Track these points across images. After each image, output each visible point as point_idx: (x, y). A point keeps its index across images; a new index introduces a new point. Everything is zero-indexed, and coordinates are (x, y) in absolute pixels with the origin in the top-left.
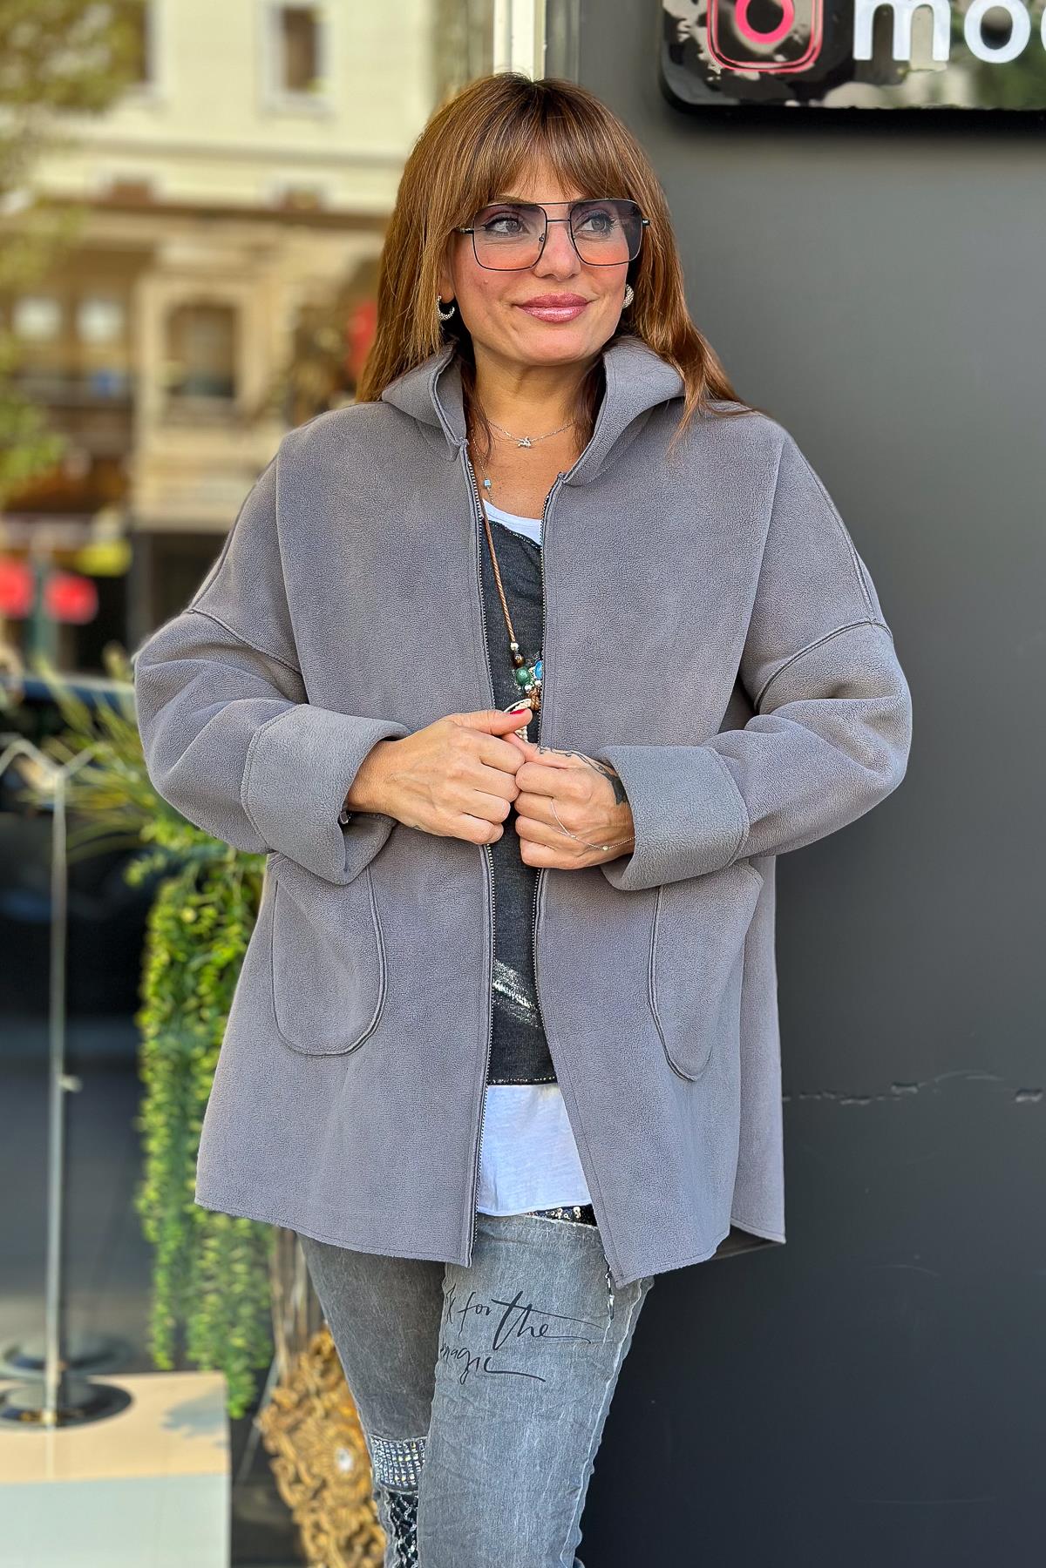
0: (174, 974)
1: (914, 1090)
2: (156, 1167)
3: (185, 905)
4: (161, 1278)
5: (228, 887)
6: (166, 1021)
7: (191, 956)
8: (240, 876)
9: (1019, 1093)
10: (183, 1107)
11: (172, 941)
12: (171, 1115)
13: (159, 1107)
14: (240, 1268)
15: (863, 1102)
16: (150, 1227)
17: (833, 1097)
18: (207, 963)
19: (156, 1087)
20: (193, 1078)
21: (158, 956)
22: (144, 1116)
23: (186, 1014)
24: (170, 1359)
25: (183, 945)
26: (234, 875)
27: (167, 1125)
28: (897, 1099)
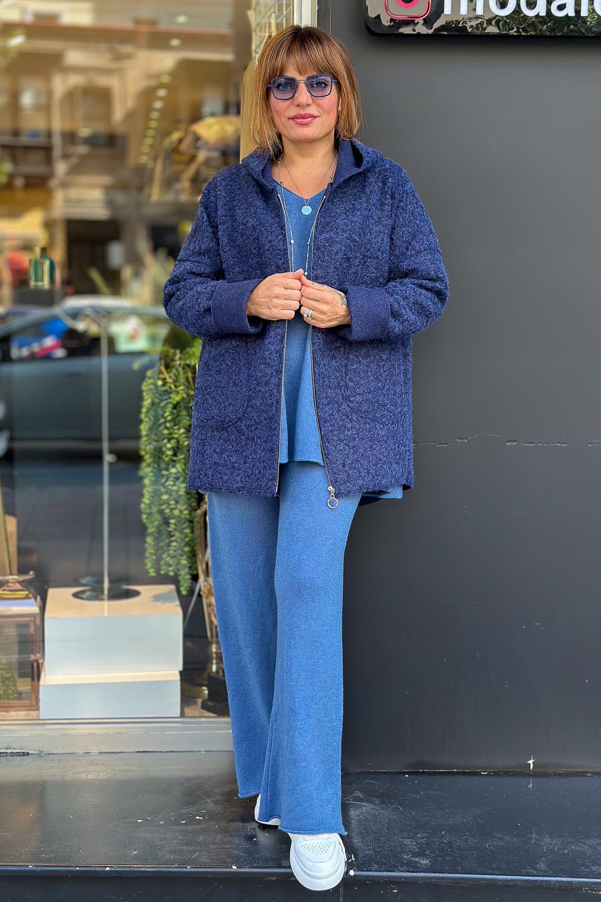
0: (154, 408)
1: (466, 440)
2: (148, 491)
3: (159, 378)
4: (149, 540)
5: (177, 370)
6: (151, 429)
7: (161, 401)
8: (182, 366)
9: (507, 442)
10: (159, 466)
11: (154, 394)
12: (154, 468)
13: (149, 465)
14: (188, 531)
15: (445, 446)
16: (144, 516)
17: (433, 443)
18: (170, 402)
19: (147, 457)
20: (163, 453)
21: (147, 400)
22: (140, 470)
23: (160, 425)
24: (154, 572)
25: (157, 395)
26: (180, 365)
27: (152, 472)
28: (459, 444)
